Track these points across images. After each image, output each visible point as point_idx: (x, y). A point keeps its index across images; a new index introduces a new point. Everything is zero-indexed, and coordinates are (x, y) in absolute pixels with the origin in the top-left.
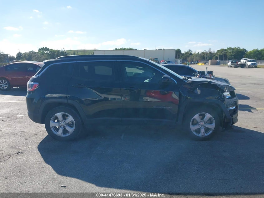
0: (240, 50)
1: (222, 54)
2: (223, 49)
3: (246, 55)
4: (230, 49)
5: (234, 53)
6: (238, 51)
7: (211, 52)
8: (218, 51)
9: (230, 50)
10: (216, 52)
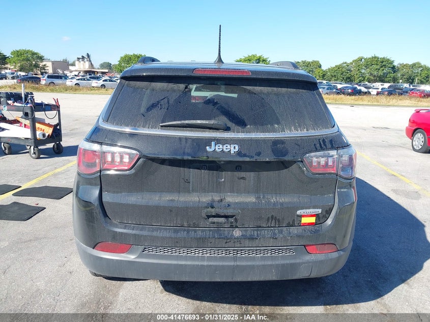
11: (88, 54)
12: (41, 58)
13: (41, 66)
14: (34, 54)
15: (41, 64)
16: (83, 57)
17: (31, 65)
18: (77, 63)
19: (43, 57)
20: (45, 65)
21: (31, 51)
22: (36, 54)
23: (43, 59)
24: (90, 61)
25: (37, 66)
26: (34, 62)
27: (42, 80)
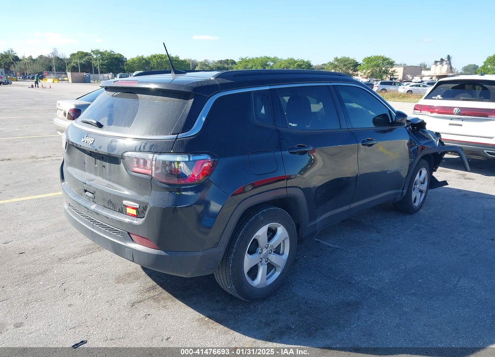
0: (116, 56)
1: (83, 62)
2: (82, 53)
3: (127, 65)
4: (97, 52)
5: (107, 61)
6: (113, 58)
7: (59, 56)
8: (73, 55)
9: (97, 54)
10: (68, 57)
11: (449, 56)
12: (392, 64)
13: (390, 72)
14: (385, 59)
15: (391, 70)
16: (442, 60)
17: (380, 72)
18: (433, 67)
19: (394, 62)
20: (394, 71)
21: (383, 57)
22: (387, 59)
23: (394, 65)
24: (450, 64)
25: (386, 72)
26: (384, 68)
27: (374, 87)
